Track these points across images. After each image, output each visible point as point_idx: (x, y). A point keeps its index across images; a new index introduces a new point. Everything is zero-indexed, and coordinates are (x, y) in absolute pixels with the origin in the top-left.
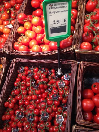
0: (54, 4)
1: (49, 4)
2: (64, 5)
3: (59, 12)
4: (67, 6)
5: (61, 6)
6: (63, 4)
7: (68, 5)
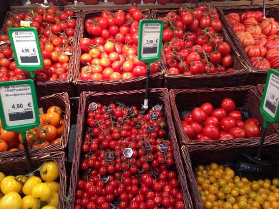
0: (149, 24)
1: (145, 24)
2: (157, 27)
3: (152, 32)
4: (159, 28)
5: (155, 26)
6: (156, 25)
7: (160, 26)
